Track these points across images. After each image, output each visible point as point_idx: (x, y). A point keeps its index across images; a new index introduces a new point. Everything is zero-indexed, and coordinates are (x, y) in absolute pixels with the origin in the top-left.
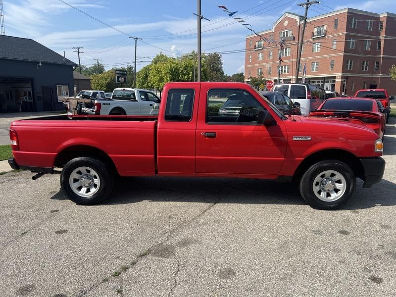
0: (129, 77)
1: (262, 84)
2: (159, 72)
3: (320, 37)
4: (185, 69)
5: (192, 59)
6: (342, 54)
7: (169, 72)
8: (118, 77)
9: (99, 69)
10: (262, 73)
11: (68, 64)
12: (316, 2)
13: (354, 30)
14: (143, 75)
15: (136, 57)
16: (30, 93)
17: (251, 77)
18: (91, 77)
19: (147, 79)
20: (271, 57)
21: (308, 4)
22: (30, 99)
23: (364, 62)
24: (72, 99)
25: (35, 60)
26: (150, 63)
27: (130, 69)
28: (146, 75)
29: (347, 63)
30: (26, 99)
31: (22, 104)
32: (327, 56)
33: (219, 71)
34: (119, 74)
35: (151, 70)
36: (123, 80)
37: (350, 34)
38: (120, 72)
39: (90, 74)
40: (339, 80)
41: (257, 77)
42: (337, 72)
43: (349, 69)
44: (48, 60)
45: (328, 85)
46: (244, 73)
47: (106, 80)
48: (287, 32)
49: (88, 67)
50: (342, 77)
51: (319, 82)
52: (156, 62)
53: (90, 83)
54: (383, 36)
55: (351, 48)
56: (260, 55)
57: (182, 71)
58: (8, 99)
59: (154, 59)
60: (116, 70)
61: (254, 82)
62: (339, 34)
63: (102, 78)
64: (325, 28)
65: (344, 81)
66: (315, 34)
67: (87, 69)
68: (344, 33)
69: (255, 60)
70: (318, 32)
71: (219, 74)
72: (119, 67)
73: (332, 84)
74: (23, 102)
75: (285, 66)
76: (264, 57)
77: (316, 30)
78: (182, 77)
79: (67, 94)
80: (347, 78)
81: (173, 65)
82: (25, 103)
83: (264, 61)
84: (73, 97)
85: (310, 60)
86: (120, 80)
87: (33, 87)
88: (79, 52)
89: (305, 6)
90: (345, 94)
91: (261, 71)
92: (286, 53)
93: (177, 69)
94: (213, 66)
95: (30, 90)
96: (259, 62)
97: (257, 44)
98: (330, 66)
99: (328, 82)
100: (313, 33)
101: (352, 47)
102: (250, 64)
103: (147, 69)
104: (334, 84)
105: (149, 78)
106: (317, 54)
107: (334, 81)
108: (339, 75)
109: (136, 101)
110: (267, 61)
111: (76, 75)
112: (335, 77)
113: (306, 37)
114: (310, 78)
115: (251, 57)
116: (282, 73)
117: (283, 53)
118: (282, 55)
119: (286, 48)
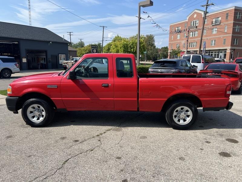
0: (99, 49)
1: (179, 54)
2: (116, 46)
3: (217, 24)
4: (132, 44)
5: (136, 39)
6: (231, 35)
7: (123, 47)
8: (93, 50)
9: (81, 45)
10: (179, 47)
11: (65, 42)
12: (212, 4)
13: (239, 20)
14: (107, 48)
15: (103, 38)
16: (45, 58)
17: (172, 49)
18: (77, 49)
19: (109, 51)
20: (185, 37)
21: (207, 6)
22: (45, 62)
24: (69, 62)
25: (48, 40)
26: (112, 41)
27: (99, 44)
28: (109, 48)
29: (234, 40)
30: (42, 62)
31: (41, 65)
32: (222, 36)
33: (153, 45)
34: (93, 48)
35: (112, 45)
36: (96, 51)
37: (237, 22)
38: (94, 47)
39: (76, 47)
40: (228, 51)
41: (176, 49)
42: (228, 46)
43: (235, 44)
44: (55, 40)
45: (221, 54)
46: (168, 47)
47: (86, 51)
48: (196, 21)
49: (75, 43)
50: (231, 49)
51: (216, 52)
52: (115, 41)
53: (76, 53)
55: (236, 31)
56: (178, 36)
57: (130, 46)
58: (33, 62)
59: (114, 39)
60: (92, 46)
61: (174, 52)
62: (229, 22)
63: (83, 50)
64: (220, 19)
65: (232, 52)
66: (214, 22)
67: (74, 44)
68: (232, 22)
69: (175, 39)
70: (215, 21)
71: (152, 48)
72: (93, 44)
73: (224, 54)
74: (41, 63)
75: (194, 42)
76: (181, 37)
77: (214, 20)
78: (130, 49)
79: (64, 59)
80: (234, 50)
81: (125, 43)
82: (42, 64)
83: (181, 39)
84: (70, 61)
85: (210, 39)
86: (94, 51)
87: (46, 56)
88: (70, 35)
89: (205, 7)
90: (233, 60)
91: (179, 45)
92: (195, 34)
93: (127, 45)
94: (149, 43)
95: (45, 57)
96: (178, 40)
97: (177, 29)
98: (223, 42)
99: (222, 52)
100: (212, 22)
101: (238, 31)
102: (172, 41)
103: (110, 45)
104: (226, 54)
105: (110, 50)
106: (215, 35)
107: (226, 52)
108: (229, 48)
109: (103, 64)
110: (183, 40)
111: (70, 48)
112: (226, 49)
113: (208, 24)
114: (210, 50)
115: (172, 37)
116: (192, 46)
117: (193, 35)
118: (192, 36)
119: (195, 32)
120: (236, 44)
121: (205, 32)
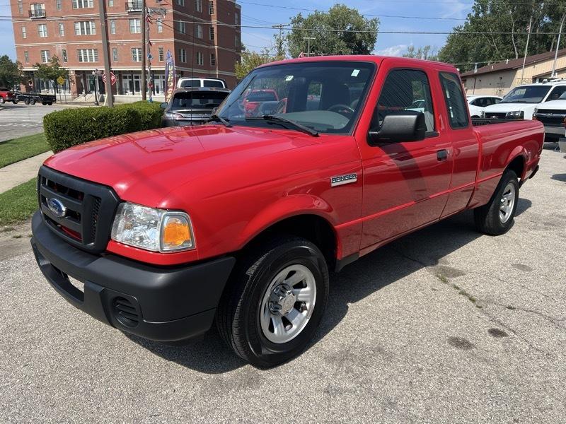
1: (60, 77)
3: (139, 11)
6: (172, 40)
13: (181, 9)
20: (63, 32)
23: (198, 53)
29: (180, 53)
32: (153, 41)
37: (178, 12)
41: (49, 64)
43: (182, 61)
45: (158, 82)
54: (214, 22)
55: (181, 32)
56: (42, 28)
61: (46, 72)
66: (131, 6)
68: (171, 11)
69: (34, 35)
70: (134, 3)
73: (163, 82)
75: (90, 50)
76: (49, 31)
83: (51, 38)
85: (129, 45)
92: (88, 29)
96: (43, 40)
97: (33, 8)
98: (158, 56)
99: (157, 77)
100: (126, 4)
102: (26, 41)
106: (136, 36)
110: (57, 40)
113: (116, 9)
114: (132, 71)
115: (24, 30)
116: (86, 60)
117: (82, 29)
118: (83, 33)
119: (87, 22)
120: (184, 61)
121: (113, 26)
